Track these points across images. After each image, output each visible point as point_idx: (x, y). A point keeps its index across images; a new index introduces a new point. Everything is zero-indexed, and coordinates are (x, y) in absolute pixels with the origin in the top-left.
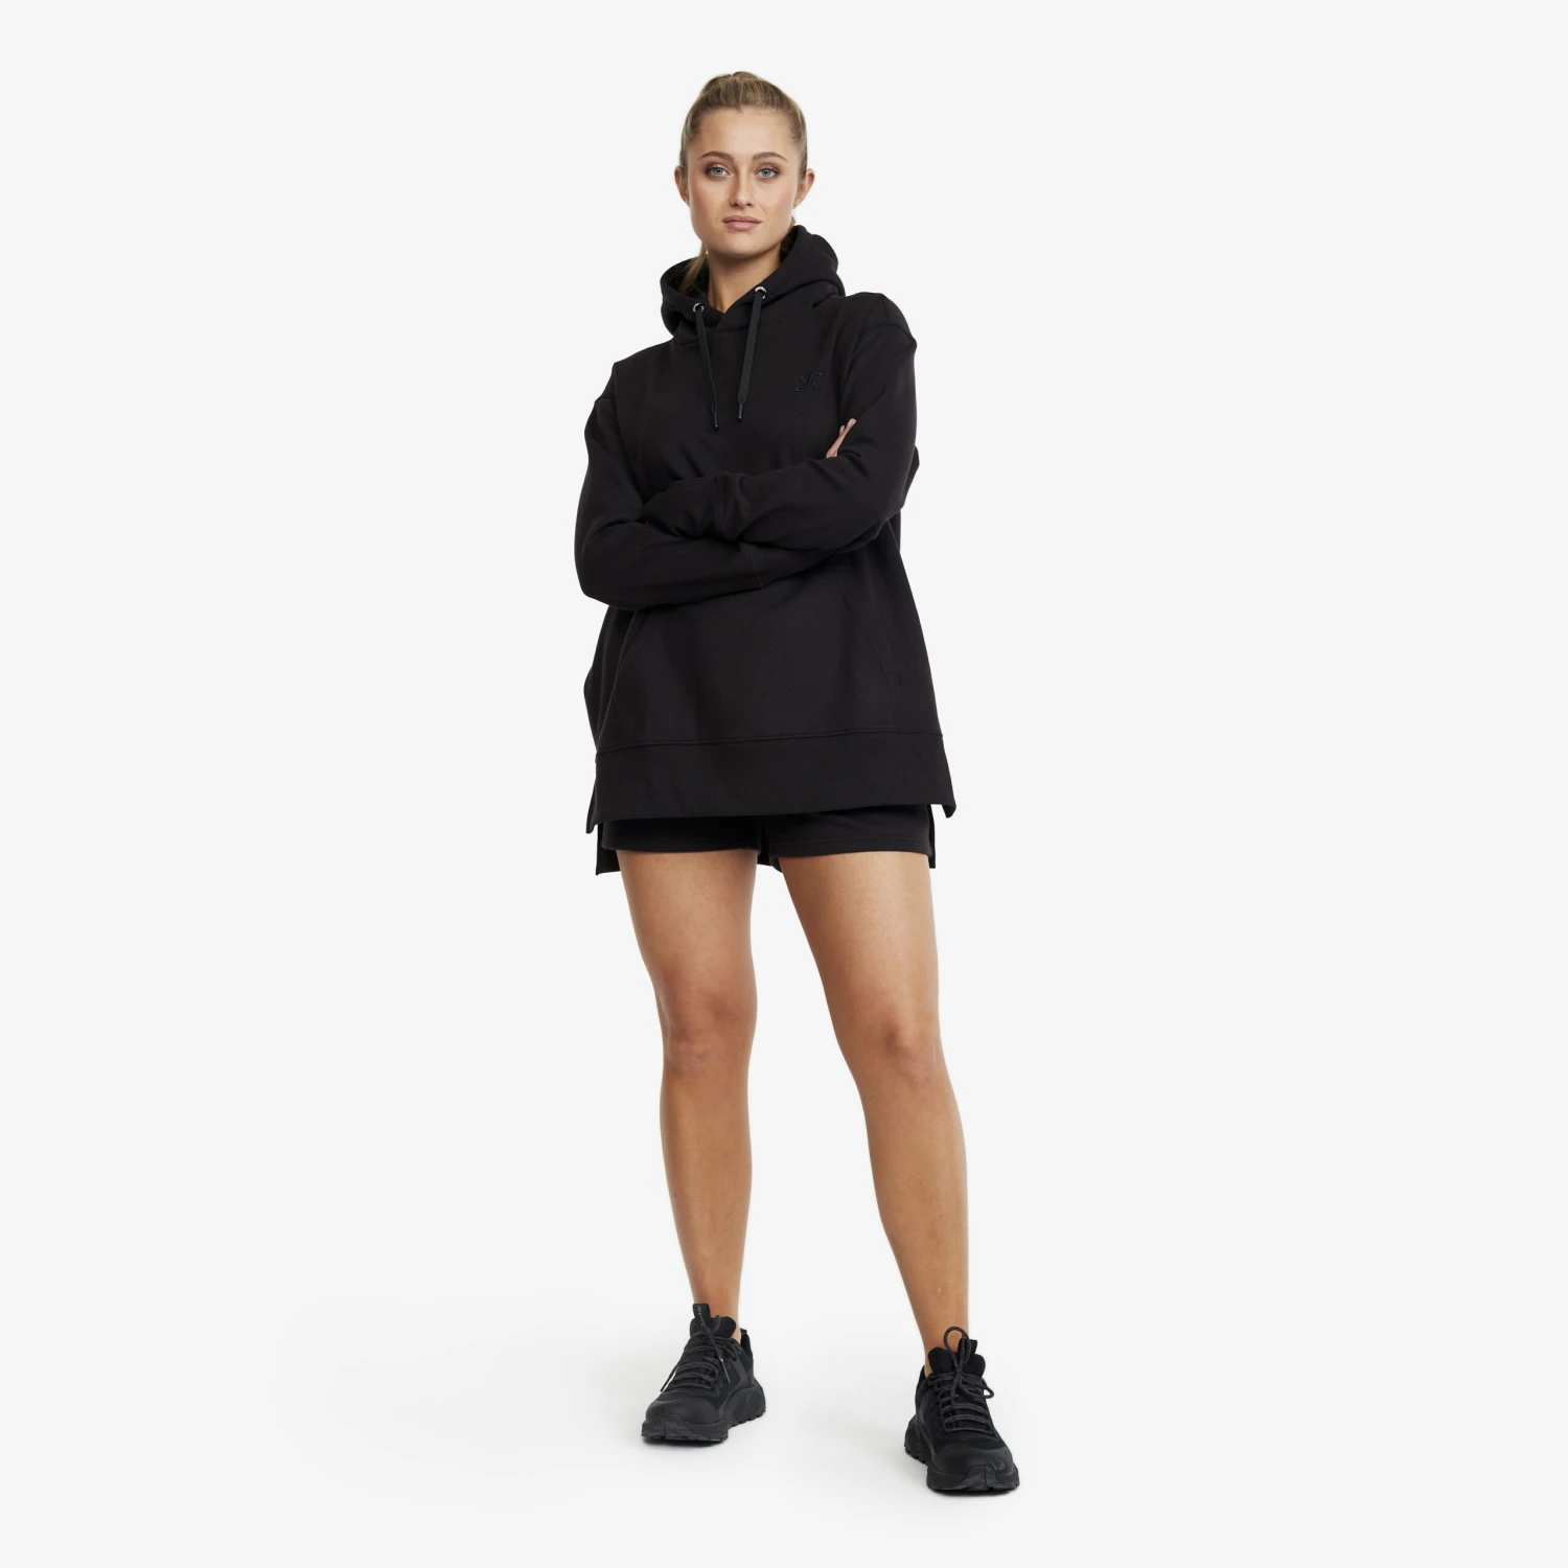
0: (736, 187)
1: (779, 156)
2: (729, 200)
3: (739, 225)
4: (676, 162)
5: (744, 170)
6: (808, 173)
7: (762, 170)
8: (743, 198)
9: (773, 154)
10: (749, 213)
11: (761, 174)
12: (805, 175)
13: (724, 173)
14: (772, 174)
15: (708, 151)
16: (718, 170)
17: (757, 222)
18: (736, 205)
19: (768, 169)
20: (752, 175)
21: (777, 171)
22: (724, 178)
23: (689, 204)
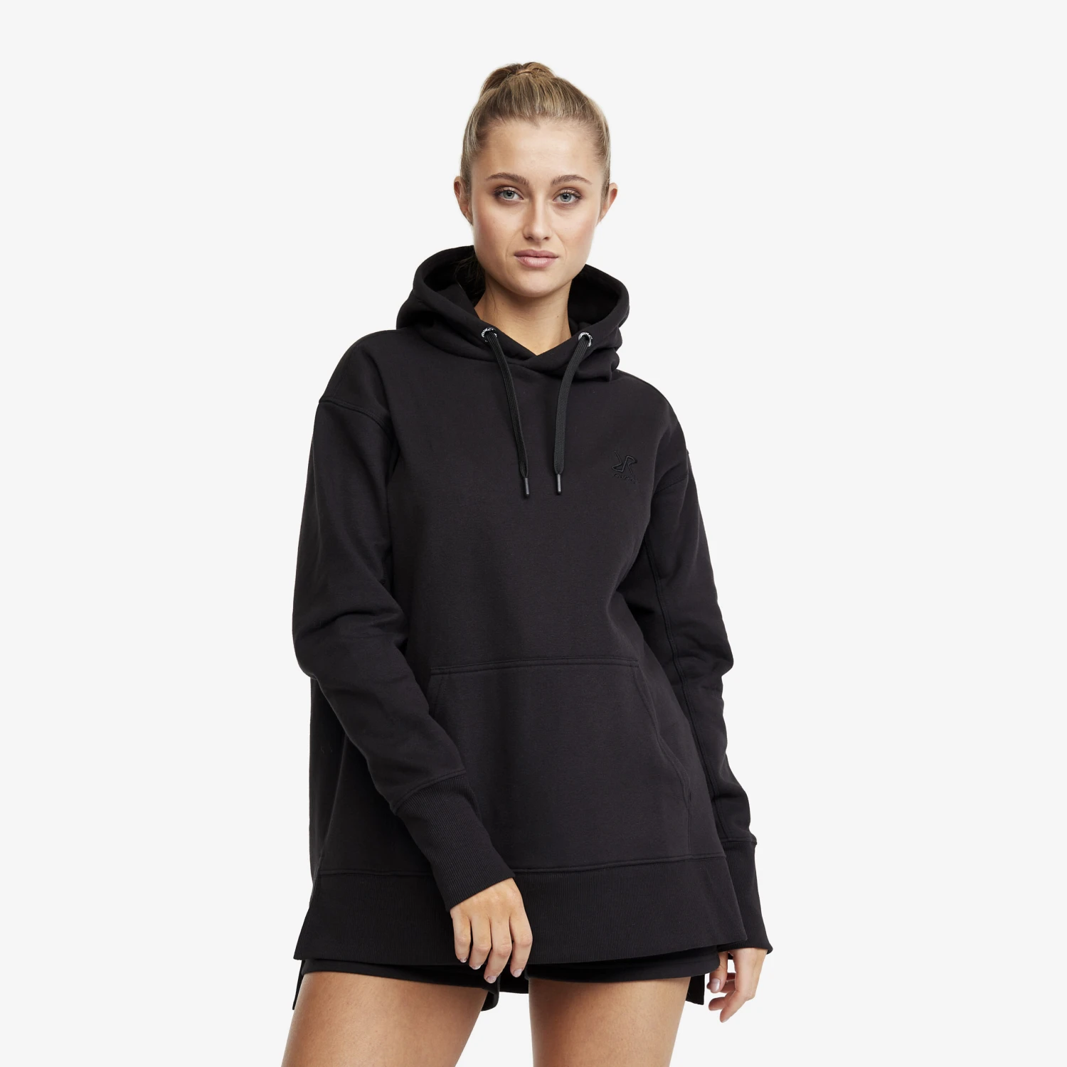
0: (531, 217)
1: (582, 179)
2: (522, 230)
3: (532, 261)
4: (456, 171)
5: (540, 197)
6: (611, 189)
7: (561, 195)
8: (539, 230)
9: (575, 177)
10: (547, 248)
11: (559, 200)
12: (609, 192)
13: (516, 197)
14: (573, 198)
15: (496, 173)
16: (510, 194)
17: (554, 257)
18: (530, 238)
19: (567, 193)
20: (550, 201)
21: (579, 195)
22: (516, 204)
23: (471, 222)
